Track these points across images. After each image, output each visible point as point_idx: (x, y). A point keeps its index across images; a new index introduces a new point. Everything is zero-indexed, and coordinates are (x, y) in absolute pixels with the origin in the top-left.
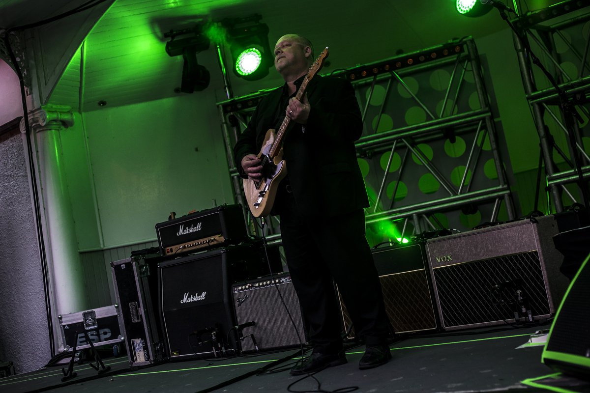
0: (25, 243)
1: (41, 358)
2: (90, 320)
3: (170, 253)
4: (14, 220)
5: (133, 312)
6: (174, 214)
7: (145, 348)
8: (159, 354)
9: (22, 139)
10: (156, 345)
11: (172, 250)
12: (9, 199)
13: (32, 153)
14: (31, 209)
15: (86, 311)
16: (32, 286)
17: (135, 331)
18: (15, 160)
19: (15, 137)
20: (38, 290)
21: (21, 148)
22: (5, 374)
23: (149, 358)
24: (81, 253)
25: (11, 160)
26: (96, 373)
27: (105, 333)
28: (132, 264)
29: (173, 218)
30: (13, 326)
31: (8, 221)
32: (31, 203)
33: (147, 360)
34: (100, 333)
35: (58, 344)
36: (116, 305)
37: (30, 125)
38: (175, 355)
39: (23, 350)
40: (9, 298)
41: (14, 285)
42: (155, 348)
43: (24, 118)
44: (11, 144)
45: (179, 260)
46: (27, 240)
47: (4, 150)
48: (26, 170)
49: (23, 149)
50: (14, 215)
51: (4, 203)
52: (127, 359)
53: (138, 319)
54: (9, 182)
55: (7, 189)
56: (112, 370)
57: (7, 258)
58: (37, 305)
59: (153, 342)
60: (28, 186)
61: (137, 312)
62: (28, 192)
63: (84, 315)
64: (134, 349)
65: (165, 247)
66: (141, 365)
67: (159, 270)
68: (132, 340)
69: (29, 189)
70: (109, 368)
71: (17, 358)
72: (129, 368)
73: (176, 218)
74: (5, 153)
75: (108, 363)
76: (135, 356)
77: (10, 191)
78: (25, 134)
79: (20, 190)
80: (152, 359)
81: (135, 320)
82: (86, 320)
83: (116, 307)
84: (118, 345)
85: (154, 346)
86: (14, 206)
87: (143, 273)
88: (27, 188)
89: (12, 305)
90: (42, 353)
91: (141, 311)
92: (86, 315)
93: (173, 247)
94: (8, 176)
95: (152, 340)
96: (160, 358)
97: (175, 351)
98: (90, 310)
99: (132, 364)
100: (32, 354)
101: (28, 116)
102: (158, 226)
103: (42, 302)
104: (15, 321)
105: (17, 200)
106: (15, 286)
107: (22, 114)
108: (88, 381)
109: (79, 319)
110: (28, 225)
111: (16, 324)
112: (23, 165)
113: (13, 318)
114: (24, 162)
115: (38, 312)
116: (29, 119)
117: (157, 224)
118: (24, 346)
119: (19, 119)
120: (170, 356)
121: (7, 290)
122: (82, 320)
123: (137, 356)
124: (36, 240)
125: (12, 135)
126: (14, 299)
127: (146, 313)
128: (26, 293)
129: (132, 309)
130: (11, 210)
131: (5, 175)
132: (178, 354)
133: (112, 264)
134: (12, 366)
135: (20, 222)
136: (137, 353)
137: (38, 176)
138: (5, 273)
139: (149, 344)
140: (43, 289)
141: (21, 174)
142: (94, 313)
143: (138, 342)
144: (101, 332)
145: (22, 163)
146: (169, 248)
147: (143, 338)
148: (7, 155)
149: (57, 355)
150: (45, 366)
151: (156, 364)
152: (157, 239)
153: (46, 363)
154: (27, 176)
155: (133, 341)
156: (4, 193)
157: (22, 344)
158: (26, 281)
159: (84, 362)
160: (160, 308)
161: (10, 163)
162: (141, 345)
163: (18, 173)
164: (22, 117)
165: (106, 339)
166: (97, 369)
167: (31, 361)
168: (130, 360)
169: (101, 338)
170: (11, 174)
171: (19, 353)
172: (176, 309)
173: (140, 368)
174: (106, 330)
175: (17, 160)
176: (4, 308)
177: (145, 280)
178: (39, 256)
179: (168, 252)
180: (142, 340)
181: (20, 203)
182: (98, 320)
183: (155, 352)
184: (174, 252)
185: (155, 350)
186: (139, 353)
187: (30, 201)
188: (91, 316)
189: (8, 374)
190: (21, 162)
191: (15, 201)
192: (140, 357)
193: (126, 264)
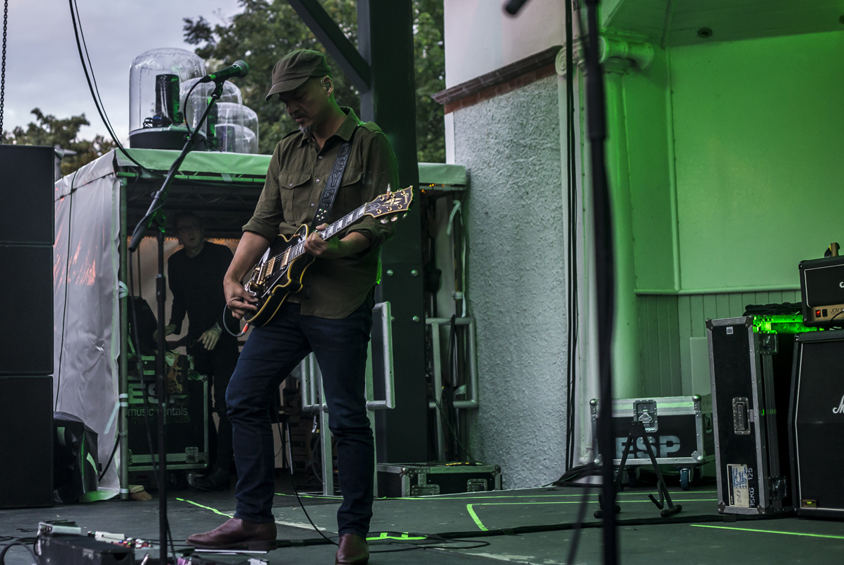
0: (543, 265)
1: (547, 468)
2: (646, 416)
3: (822, 318)
4: (528, 223)
5: (737, 414)
6: (838, 247)
7: (753, 484)
8: (776, 499)
9: (556, 85)
10: (774, 481)
11: (825, 313)
12: (524, 186)
13: (573, 110)
14: (561, 207)
15: (641, 399)
16: (546, 340)
17: (738, 449)
18: (541, 121)
19: (545, 80)
20: (555, 350)
21: (553, 100)
22: (485, 485)
23: (757, 503)
24: (639, 296)
25: (533, 119)
26: (657, 513)
27: (670, 444)
29: (834, 255)
30: (504, 405)
31: (517, 224)
32: (561, 198)
33: (752, 507)
34: (661, 442)
35: (579, 449)
36: (695, 397)
37: (574, 62)
38: (809, 506)
39: (516, 448)
40: (503, 357)
41: (515, 335)
42: (771, 487)
43: (565, 48)
44: (537, 92)
45: (838, 332)
46: (547, 260)
47: (524, 102)
48: (558, 139)
49: (557, 103)
50: (529, 214)
51: (512, 192)
52: (715, 495)
53: (746, 428)
54: (526, 158)
55: (521, 169)
56: (684, 512)
57: (507, 286)
58: (551, 376)
59: (769, 475)
60: (559, 167)
61: (746, 416)
62: (559, 177)
63: (637, 405)
64: (731, 481)
65: (813, 304)
66: (740, 513)
67: (796, 345)
68: (728, 465)
69: (560, 173)
70: (679, 509)
71: (504, 461)
72: (718, 514)
73: (840, 254)
74: (524, 107)
75: (679, 498)
76: (732, 494)
77: (526, 173)
78: (564, 76)
79: (544, 173)
80: (763, 506)
81: (740, 430)
82: (638, 415)
83: (694, 400)
84: (690, 468)
85: (770, 482)
86: (530, 199)
87: (766, 348)
88: (557, 171)
89: (507, 369)
90: (549, 459)
91: (754, 416)
92: (639, 406)
93: (829, 308)
94: (525, 147)
95: (768, 472)
96: (778, 506)
97: (809, 498)
98: (648, 399)
99: (723, 508)
100: (532, 458)
101: (574, 45)
102: (803, 266)
103: (560, 370)
104: (508, 396)
105: (537, 189)
106: (517, 337)
107: (561, 40)
108: (645, 526)
109: (627, 411)
110: (551, 235)
111: (509, 403)
112: (553, 129)
113: (505, 392)
114: (558, 124)
115: (551, 387)
116: (574, 51)
117: (803, 262)
118: (519, 442)
119: (554, 51)
120: (798, 506)
121: (501, 342)
122: (632, 415)
123: (735, 495)
124: (563, 263)
125: (539, 77)
126: (512, 360)
127: (763, 420)
128: (534, 352)
129: (737, 410)
130: (523, 206)
131: (520, 144)
132: (815, 504)
133: (709, 324)
134: (499, 474)
135: (538, 228)
136: (735, 490)
137: (580, 151)
138: (501, 312)
139: (761, 478)
140: (566, 350)
141: (549, 145)
142: (653, 404)
143: (740, 471)
144: (663, 440)
145: (553, 126)
146: (821, 308)
147: (752, 465)
148: (528, 110)
149: (577, 468)
150: (554, 484)
151: (769, 516)
152: (798, 286)
153: (557, 478)
154: (558, 150)
155: (730, 467)
156: (515, 175)
157: (516, 438)
158: (536, 331)
159: (625, 488)
160: (790, 414)
161: (532, 125)
162: (745, 476)
163: (543, 144)
164: (560, 47)
165: (670, 455)
166: (660, 506)
167: (529, 470)
168: (721, 501)
169: (661, 451)
170: (531, 144)
171: (508, 453)
172: (821, 422)
173: (739, 518)
174: (673, 438)
175: (544, 120)
176: (492, 372)
177: (768, 361)
178: (564, 291)
179: (818, 316)
180: (748, 467)
181: (541, 194)
182: (660, 418)
183: (770, 494)
184: (830, 317)
185: (771, 491)
186: (740, 490)
187: (560, 194)
188: (648, 408)
189: (491, 486)
190: (551, 124)
191: (532, 191)
192: (741, 500)
193: (735, 327)
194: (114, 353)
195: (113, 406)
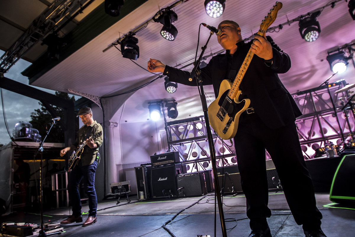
3: (155, 165)
5: (141, 183)
7: (144, 195)
11: (155, 164)
17: (141, 188)
23: (145, 198)
28: (142, 168)
38: (155, 197)
52: (137, 197)
53: (142, 185)
61: (143, 183)
64: (140, 194)
65: (153, 163)
66: (142, 200)
68: (139, 192)
73: (157, 155)
76: (140, 197)
83: (128, 182)
85: (147, 194)
87: (145, 171)
93: (156, 163)
96: (149, 198)
99: (139, 200)
102: (151, 157)
120: (153, 197)
122: (118, 185)
127: (146, 183)
133: (135, 168)
139: (146, 193)
143: (142, 193)
147: (144, 191)
151: (148, 200)
160: (150, 182)
172: (156, 183)
174: (125, 189)
177: (146, 173)
183: (147, 196)
184: (156, 165)
192: (142, 197)
193: (140, 168)
194: (10, 183)
195: (9, 195)
